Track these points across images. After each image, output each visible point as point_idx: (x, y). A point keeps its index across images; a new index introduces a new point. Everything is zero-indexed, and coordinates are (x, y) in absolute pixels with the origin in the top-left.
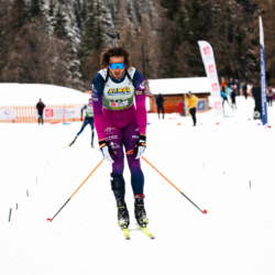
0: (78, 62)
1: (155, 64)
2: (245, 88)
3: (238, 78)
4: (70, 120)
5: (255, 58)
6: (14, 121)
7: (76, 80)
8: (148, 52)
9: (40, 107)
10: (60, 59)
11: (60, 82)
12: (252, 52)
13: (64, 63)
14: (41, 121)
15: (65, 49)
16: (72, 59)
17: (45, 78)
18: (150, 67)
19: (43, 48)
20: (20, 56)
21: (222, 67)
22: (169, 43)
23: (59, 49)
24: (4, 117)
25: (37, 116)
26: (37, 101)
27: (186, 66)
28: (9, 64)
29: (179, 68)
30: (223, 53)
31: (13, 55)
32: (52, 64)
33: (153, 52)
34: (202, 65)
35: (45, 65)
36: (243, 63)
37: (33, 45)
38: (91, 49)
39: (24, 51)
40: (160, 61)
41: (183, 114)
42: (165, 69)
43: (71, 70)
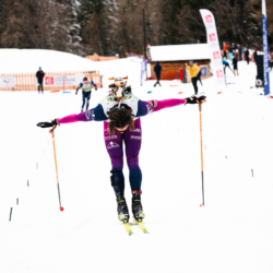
0: (78, 26)
1: (156, 28)
2: (247, 53)
3: (240, 43)
4: (70, 88)
5: (257, 22)
6: (13, 89)
7: (76, 44)
8: (149, 16)
9: (40, 75)
10: (60, 23)
11: (60, 47)
12: (254, 16)
13: (64, 27)
14: (40, 88)
15: (65, 13)
16: (72, 22)
17: (45, 42)
18: (151, 31)
19: (42, 13)
20: (19, 21)
21: (224, 31)
22: (170, 6)
23: (59, 14)
24: (4, 85)
25: (37, 85)
26: (37, 70)
27: (187, 30)
28: (8, 29)
29: (180, 33)
30: (225, 17)
31: (13, 19)
32: (52, 29)
33: (154, 16)
34: (204, 29)
35: (44, 29)
36: (245, 27)
37: (32, 10)
38: (91, 12)
39: (24, 16)
40: (161, 25)
41: (184, 81)
42: (166, 33)
43: (71, 34)
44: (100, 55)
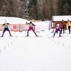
0: (28, 10)
7: (27, 16)
10: (21, 8)
11: (21, 17)
13: (22, 10)
15: (23, 5)
16: (25, 8)
17: (16, 15)
18: (54, 12)
22: (61, 3)
27: (67, 12)
28: (2, 10)
29: (64, 13)
31: (4, 6)
32: (18, 10)
33: (55, 7)
35: (15, 10)
37: (11, 3)
39: (8, 5)
42: (59, 13)
43: (25, 12)
44: (35, 20)
